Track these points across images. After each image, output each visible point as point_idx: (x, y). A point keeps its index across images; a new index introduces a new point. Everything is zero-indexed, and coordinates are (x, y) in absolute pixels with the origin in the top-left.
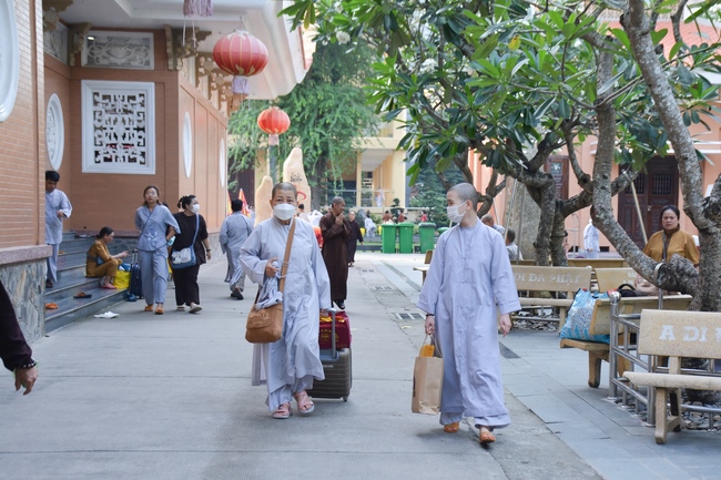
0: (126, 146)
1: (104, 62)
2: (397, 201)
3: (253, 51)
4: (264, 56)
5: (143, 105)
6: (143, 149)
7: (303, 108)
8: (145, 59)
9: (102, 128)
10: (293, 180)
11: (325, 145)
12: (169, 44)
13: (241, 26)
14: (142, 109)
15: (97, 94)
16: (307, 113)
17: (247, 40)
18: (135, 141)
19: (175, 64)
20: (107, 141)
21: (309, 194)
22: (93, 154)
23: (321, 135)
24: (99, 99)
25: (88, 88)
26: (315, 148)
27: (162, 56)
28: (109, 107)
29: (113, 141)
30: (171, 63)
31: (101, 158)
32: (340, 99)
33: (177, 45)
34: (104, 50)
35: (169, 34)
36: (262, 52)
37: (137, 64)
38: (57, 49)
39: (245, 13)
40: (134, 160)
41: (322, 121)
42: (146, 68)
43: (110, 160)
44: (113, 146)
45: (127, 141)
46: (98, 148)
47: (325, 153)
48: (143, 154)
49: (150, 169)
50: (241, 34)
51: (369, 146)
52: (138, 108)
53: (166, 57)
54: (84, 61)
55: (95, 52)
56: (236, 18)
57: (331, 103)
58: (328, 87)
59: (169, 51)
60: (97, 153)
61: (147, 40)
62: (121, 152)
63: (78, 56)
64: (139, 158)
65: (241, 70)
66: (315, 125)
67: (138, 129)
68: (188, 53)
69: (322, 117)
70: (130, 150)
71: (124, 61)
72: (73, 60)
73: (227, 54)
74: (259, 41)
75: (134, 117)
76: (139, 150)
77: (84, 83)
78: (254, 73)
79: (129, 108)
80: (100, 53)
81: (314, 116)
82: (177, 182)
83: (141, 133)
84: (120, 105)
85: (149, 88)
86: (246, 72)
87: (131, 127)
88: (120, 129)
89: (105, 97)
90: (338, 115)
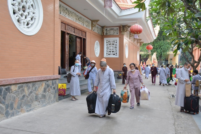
0: (113, 52)
1: (109, 34)
2: (176, 64)
3: (139, 28)
4: (141, 29)
5: (116, 42)
6: (116, 52)
7: (157, 46)
8: (117, 32)
9: (108, 48)
10: (154, 59)
11: (161, 53)
12: (122, 29)
13: (137, 23)
14: (116, 43)
15: (107, 41)
16: (158, 46)
17: (137, 26)
18: (114, 50)
19: (123, 33)
20: (109, 51)
21: (157, 62)
22: (106, 53)
23: (160, 51)
24: (108, 42)
25: (105, 40)
26: (159, 53)
27: (120, 32)
28: (110, 43)
29: (110, 51)
30: (122, 33)
31: (108, 54)
32: (164, 44)
33: (123, 29)
34: (109, 31)
35: (121, 27)
36: (141, 28)
37: (115, 34)
38: (99, 32)
39: (137, 20)
40: (114, 55)
41: (161, 48)
42: (117, 34)
43: (109, 55)
44: (110, 52)
45: (113, 50)
46: (107, 52)
47: (161, 54)
48: (116, 53)
49: (118, 56)
50: (136, 25)
51: (170, 53)
52: (115, 43)
53: (121, 32)
54: (105, 34)
55: (107, 32)
56: (135, 21)
57: (162, 44)
58: (162, 41)
59: (122, 30)
60: (107, 53)
61: (117, 29)
62: (112, 53)
63: (104, 33)
64: (115, 54)
65: (136, 33)
66: (159, 49)
67: (115, 48)
68: (126, 30)
69: (160, 47)
70: (114, 52)
71: (113, 33)
72: (103, 34)
73: (133, 29)
74: (140, 26)
75: (114, 45)
76: (115, 52)
77: (105, 38)
78: (139, 33)
79: (114, 43)
80: (108, 32)
81: (159, 47)
82: (123, 59)
83: (116, 49)
84: (112, 43)
85: (118, 39)
86: (137, 33)
87: (114, 47)
88: (112, 48)
89: (109, 41)
90: (164, 47)
